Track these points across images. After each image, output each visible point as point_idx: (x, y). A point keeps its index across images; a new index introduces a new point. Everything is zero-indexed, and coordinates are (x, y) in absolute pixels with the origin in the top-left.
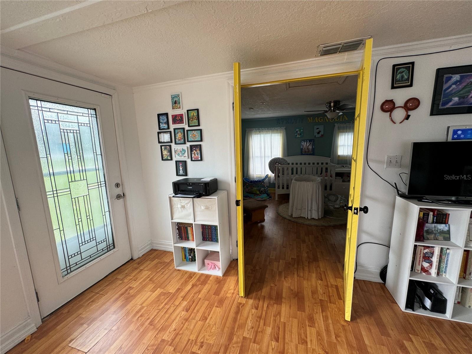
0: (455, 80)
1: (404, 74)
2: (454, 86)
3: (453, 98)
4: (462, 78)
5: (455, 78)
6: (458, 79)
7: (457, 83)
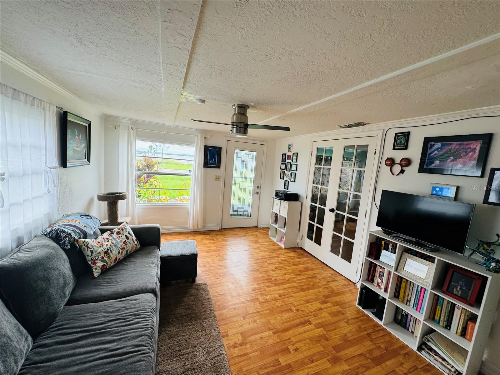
0: (437, 147)
1: (402, 140)
2: (436, 152)
3: (435, 161)
4: (442, 145)
5: (437, 146)
6: (440, 146)
7: (439, 149)
